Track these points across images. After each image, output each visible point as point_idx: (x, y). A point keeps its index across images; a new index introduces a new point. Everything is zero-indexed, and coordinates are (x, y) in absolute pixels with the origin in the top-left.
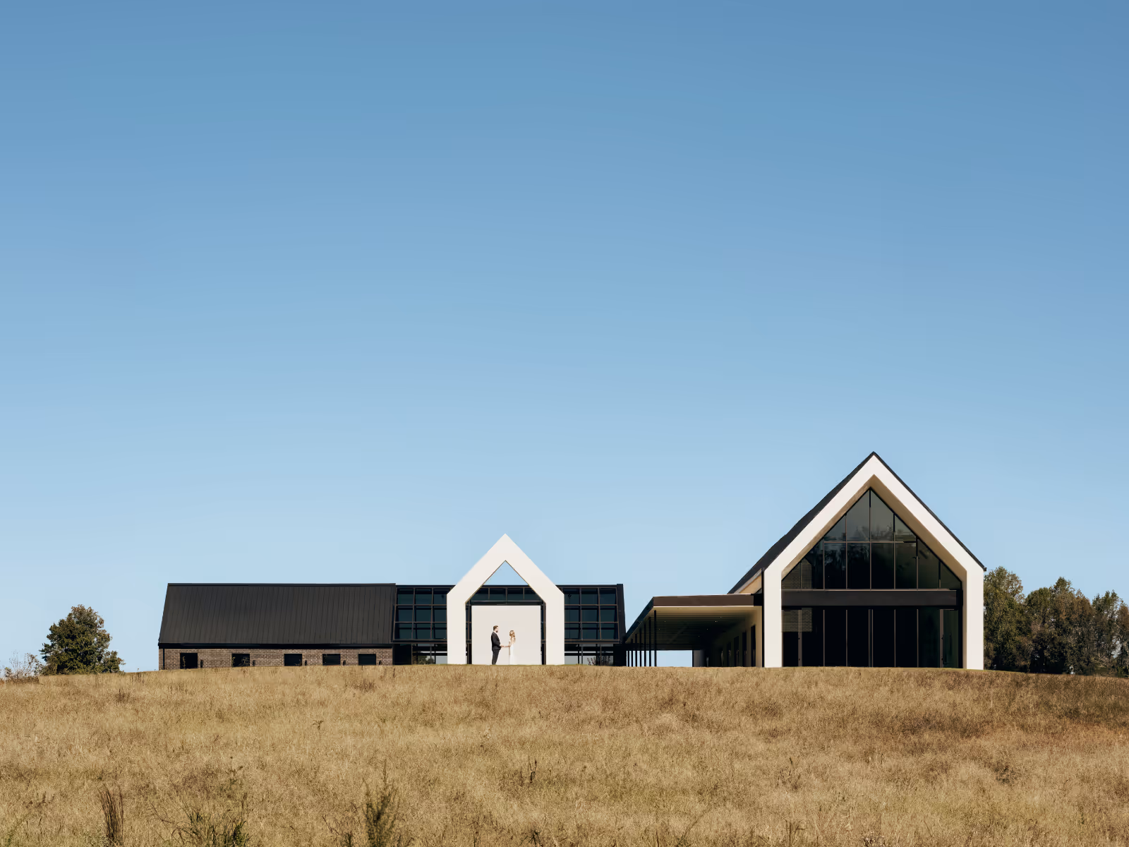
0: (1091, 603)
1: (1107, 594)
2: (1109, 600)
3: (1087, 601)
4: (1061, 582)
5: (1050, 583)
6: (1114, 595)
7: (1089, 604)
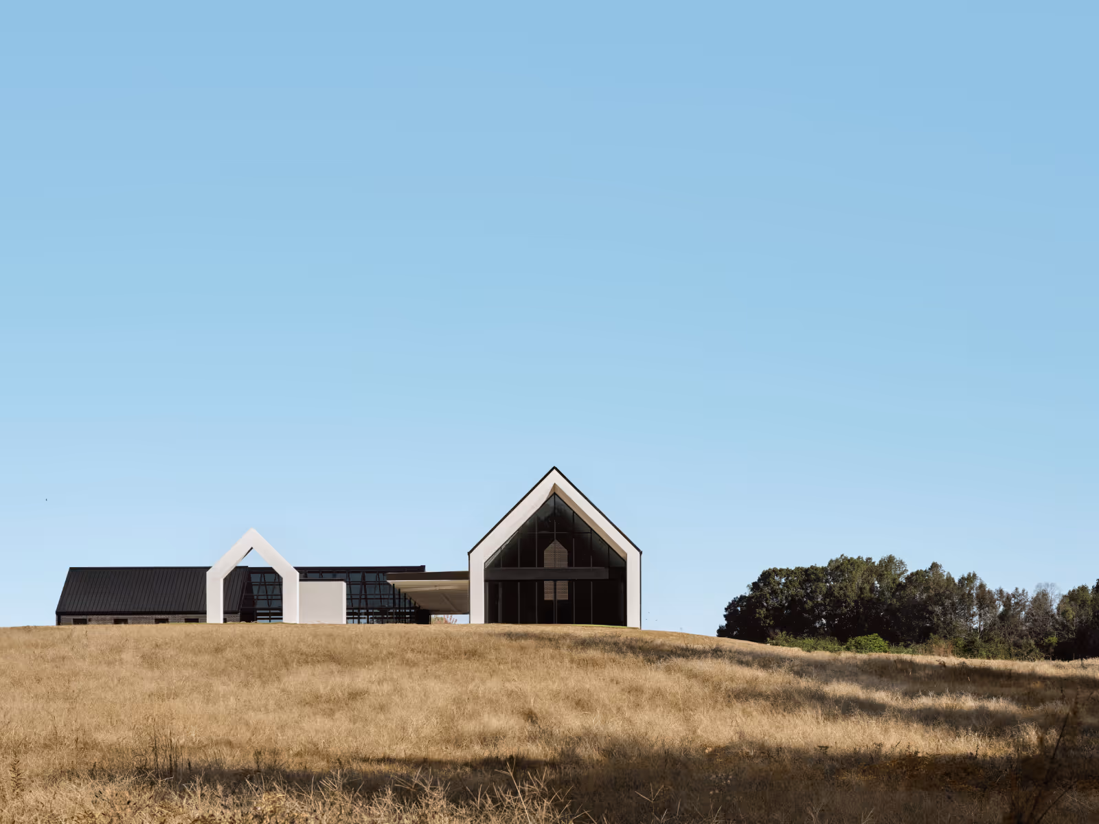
0: (956, 581)
1: (969, 575)
2: (971, 578)
3: (953, 579)
4: (935, 566)
5: (925, 566)
6: (974, 575)
7: (954, 581)
